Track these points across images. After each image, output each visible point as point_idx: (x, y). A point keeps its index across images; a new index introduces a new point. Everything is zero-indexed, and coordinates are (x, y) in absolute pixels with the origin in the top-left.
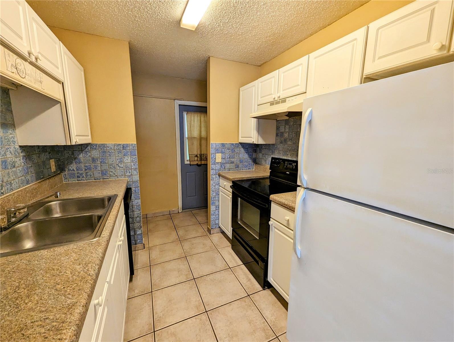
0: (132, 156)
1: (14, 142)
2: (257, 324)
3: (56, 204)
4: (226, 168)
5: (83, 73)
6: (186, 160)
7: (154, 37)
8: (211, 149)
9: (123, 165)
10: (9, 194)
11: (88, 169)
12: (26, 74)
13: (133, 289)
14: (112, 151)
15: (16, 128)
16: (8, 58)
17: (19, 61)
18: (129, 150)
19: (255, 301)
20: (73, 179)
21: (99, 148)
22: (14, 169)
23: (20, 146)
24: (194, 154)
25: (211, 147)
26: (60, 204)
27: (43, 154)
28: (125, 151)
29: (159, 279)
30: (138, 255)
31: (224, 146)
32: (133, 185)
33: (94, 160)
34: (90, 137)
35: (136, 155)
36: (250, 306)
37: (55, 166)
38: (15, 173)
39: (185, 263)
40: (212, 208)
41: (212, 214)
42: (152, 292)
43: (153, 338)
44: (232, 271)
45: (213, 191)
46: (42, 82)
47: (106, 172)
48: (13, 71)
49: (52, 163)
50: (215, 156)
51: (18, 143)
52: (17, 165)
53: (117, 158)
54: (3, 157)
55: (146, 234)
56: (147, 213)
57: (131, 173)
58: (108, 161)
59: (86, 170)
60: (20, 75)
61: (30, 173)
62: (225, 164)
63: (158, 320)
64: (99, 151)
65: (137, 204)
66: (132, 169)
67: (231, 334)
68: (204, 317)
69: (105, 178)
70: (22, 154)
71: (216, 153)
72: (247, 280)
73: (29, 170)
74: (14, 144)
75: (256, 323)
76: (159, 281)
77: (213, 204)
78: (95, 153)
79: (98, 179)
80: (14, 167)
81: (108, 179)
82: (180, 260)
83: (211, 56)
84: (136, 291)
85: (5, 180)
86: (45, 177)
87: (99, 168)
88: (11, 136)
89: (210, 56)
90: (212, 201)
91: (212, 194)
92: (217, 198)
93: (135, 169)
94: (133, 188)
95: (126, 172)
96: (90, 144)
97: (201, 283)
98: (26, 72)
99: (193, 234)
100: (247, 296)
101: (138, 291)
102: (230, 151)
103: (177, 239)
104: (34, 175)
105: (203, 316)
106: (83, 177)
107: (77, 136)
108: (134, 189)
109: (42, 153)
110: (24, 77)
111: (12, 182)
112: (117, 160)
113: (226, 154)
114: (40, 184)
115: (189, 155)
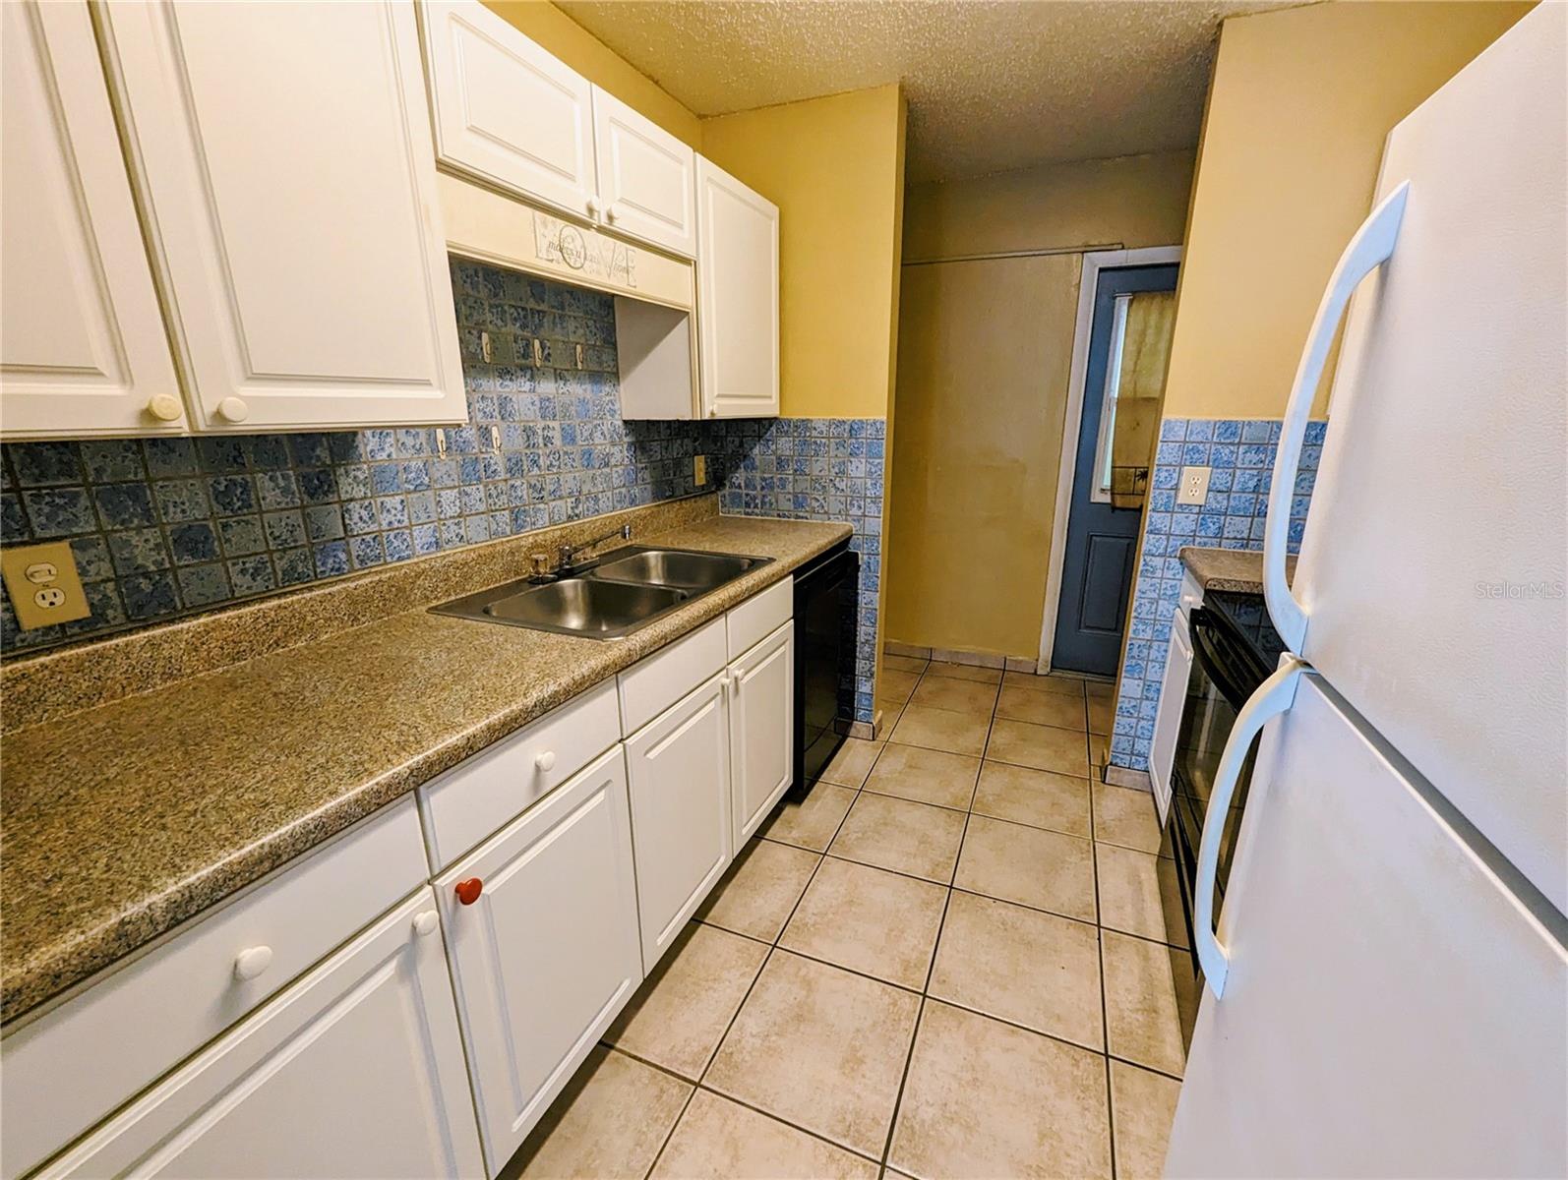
0: (870, 458)
1: (613, 412)
2: (1069, 1161)
3: (657, 555)
4: (1226, 535)
5: (774, 225)
6: (1098, 489)
7: (965, 33)
8: (1160, 444)
9: (845, 483)
10: (589, 519)
11: (768, 485)
12: (585, 258)
13: (792, 825)
14: (823, 440)
15: (621, 379)
16: (543, 230)
17: (570, 230)
18: (864, 441)
19: (1120, 1090)
20: (738, 510)
21: (794, 431)
22: (607, 470)
23: (625, 422)
24: (1136, 468)
25: (1164, 437)
26: (664, 557)
27: (679, 442)
28: (854, 441)
29: (860, 835)
30: (850, 748)
31: (1234, 434)
32: (865, 546)
33: (781, 463)
34: (775, 400)
35: (881, 458)
36: (1085, 1089)
37: (706, 473)
38: (608, 478)
39: (954, 829)
40: (1128, 687)
41: (1121, 708)
42: (825, 854)
43: (763, 957)
44: (1099, 939)
45: (1143, 621)
46: (630, 269)
47: (805, 499)
48: (551, 258)
49: (700, 463)
50: (1175, 475)
51: (621, 414)
52: (613, 461)
53: (833, 461)
54: (586, 443)
55: (901, 704)
56: (934, 646)
57: (862, 511)
58: (811, 470)
59: (763, 488)
60: (568, 264)
61: (639, 482)
62: (1225, 514)
63: (798, 928)
64: (794, 441)
65: (870, 606)
66: (865, 497)
67: (954, 1108)
68: (909, 1003)
69: (801, 514)
70: (626, 439)
71: (1181, 466)
72: (1139, 1006)
73: (639, 475)
74: (612, 416)
75: (1068, 1155)
76: (858, 839)
77: (1138, 670)
78: (785, 445)
79: (784, 516)
80: (607, 465)
81: (807, 518)
82: (944, 815)
83: (1227, 17)
84: (794, 832)
85: (585, 491)
86: (675, 494)
87: (790, 488)
88: (608, 398)
89: (1220, 17)
90: (1133, 657)
91: (1134, 631)
92: (1159, 651)
93: (875, 500)
94: (863, 554)
95: (851, 504)
96: (776, 418)
97: (964, 911)
98: (585, 254)
99: (1040, 757)
100: (1102, 1054)
101: (797, 835)
102: (1262, 456)
103: (978, 751)
104: (649, 486)
105: (907, 1000)
106: (756, 506)
107: (719, 396)
108: (866, 557)
109: (676, 440)
110: (579, 265)
111: (600, 496)
112: (833, 467)
113: (1238, 472)
114: (655, 509)
115: (1113, 467)
